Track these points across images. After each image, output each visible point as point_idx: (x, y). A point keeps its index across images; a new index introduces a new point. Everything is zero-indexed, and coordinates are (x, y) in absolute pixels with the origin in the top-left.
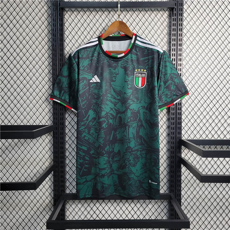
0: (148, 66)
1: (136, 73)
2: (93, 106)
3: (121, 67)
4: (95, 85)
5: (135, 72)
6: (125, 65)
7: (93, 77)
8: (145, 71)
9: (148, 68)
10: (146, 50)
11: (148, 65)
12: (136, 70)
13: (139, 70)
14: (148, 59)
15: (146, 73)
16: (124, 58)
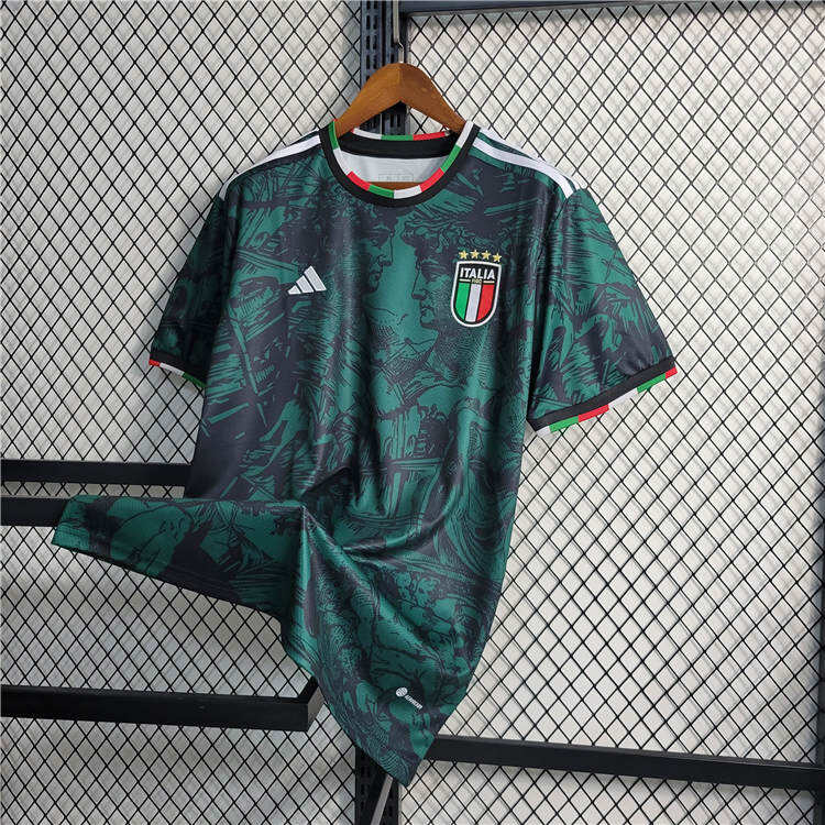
0: (509, 240)
1: (461, 266)
2: (298, 385)
3: (406, 239)
4: (308, 303)
5: (458, 263)
6: (419, 232)
7: (302, 273)
8: (497, 257)
9: (509, 248)
10: (511, 176)
11: (510, 235)
12: (464, 255)
13: (475, 254)
14: (514, 213)
15: (499, 266)
16: (419, 206)
